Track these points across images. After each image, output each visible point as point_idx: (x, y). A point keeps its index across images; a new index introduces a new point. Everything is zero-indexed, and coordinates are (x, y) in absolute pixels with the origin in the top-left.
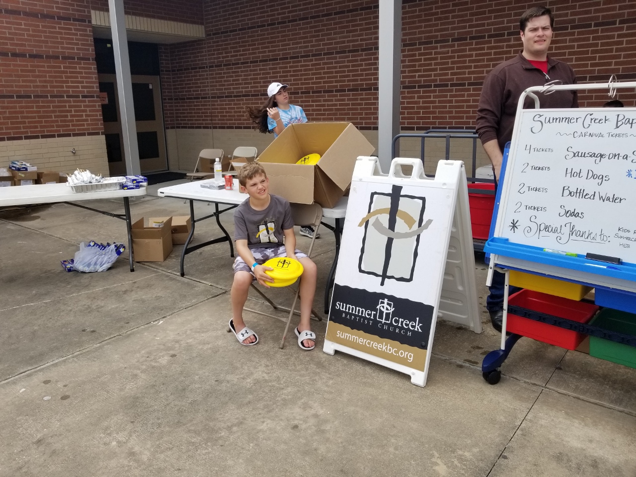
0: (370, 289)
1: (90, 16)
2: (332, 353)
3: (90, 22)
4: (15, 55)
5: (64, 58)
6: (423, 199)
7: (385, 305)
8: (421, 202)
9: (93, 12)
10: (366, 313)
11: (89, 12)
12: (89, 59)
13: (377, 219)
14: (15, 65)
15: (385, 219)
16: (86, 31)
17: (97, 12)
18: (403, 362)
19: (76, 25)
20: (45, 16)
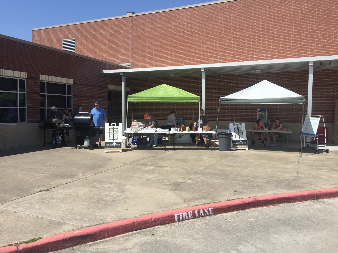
0: (112, 142)
10: (111, 145)
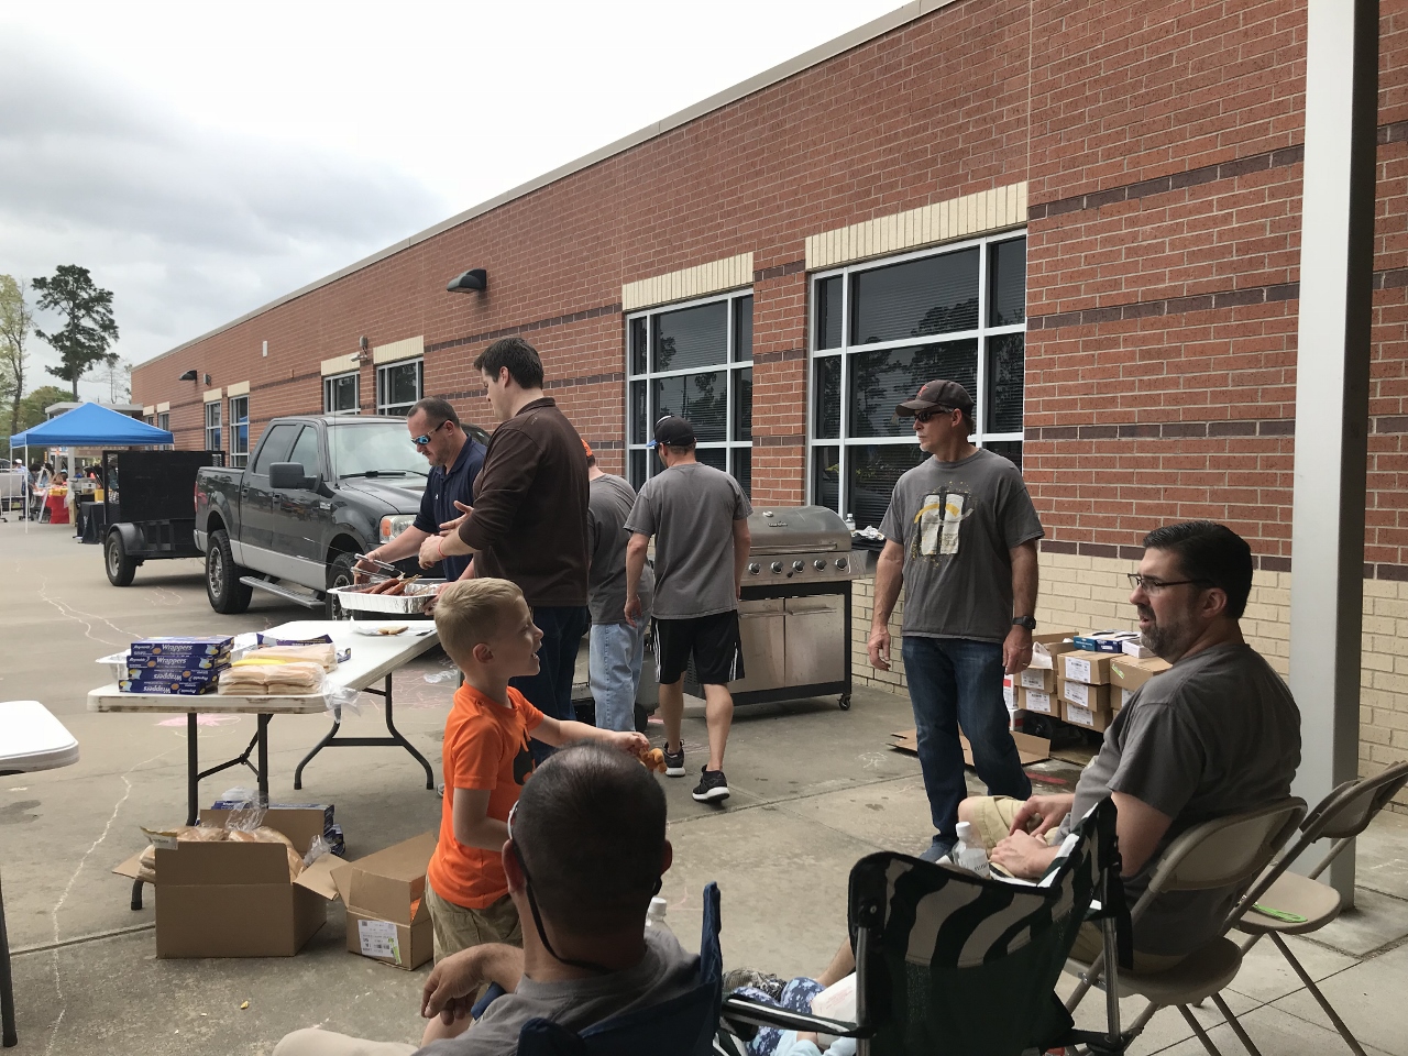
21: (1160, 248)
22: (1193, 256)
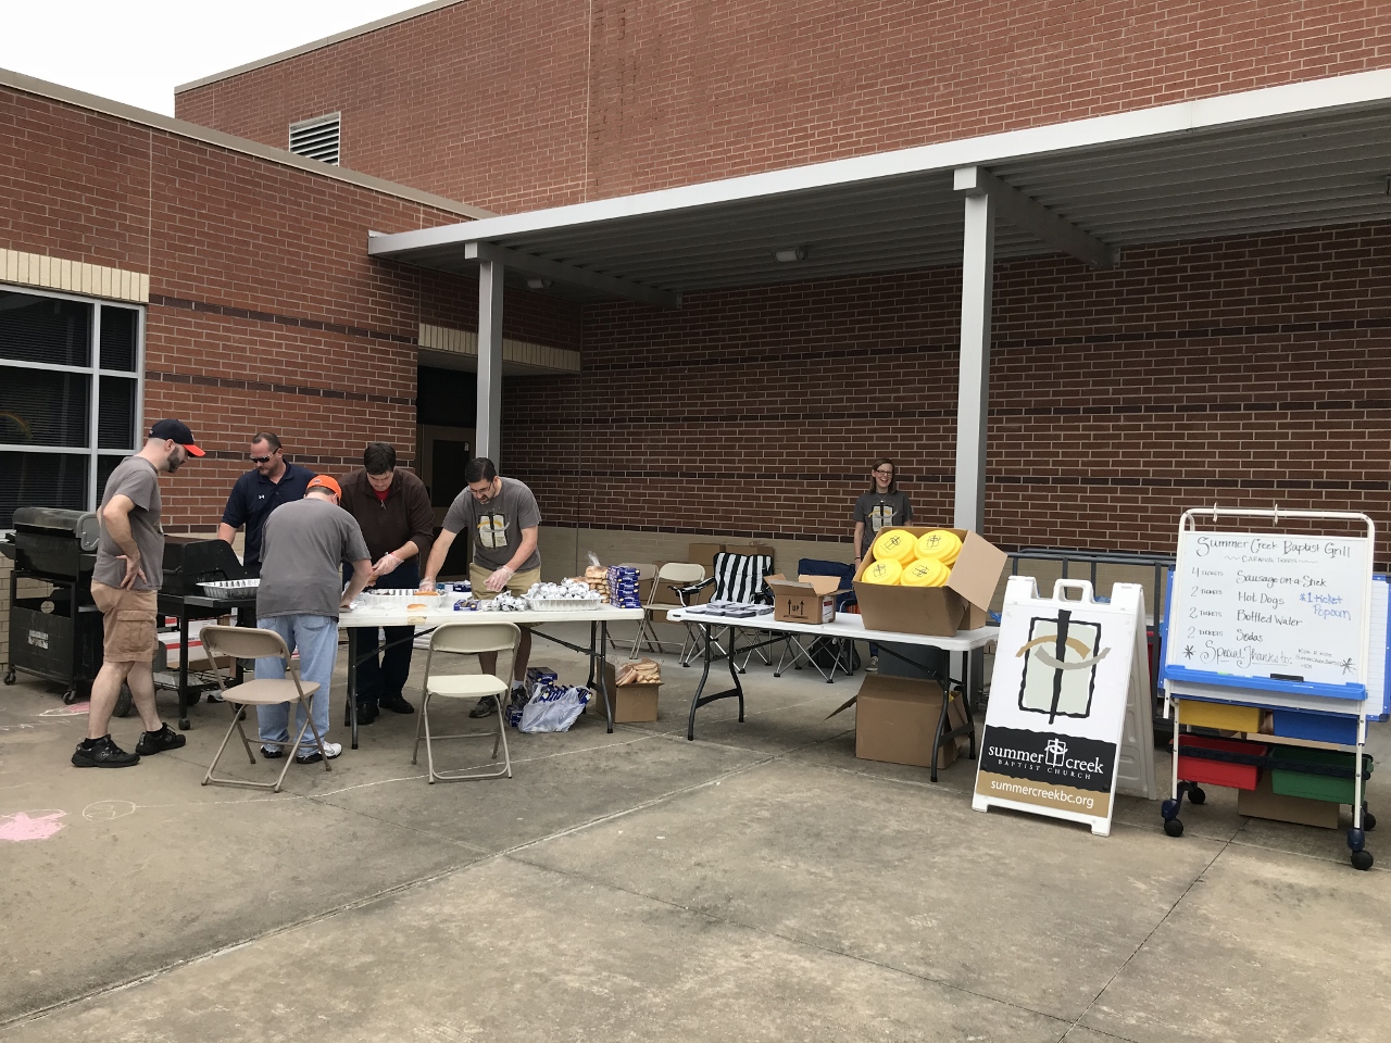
0: (1036, 729)
1: (418, 333)
2: (985, 809)
3: (416, 341)
4: (305, 391)
5: (373, 398)
6: (1098, 626)
7: (1056, 747)
8: (1095, 628)
9: (422, 326)
10: (1031, 757)
11: (417, 327)
12: (406, 402)
13: (1041, 648)
14: (301, 408)
15: (1051, 648)
16: (408, 355)
17: (428, 326)
18: (1082, 809)
19: (395, 346)
20: (354, 331)
21: (244, 350)
22: (262, 360)
